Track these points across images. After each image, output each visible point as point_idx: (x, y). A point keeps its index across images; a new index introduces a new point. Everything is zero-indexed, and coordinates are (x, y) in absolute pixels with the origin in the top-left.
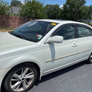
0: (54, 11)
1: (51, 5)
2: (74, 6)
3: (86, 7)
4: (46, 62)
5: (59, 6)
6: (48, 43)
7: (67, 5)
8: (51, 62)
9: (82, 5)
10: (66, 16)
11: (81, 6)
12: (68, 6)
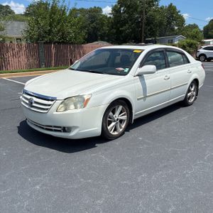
0: (92, 22)
1: (83, 9)
2: (136, 10)
3: (161, 8)
4: (138, 99)
5: (101, 9)
6: (138, 75)
7: (120, 8)
8: (142, 100)
9: (154, 5)
10: (121, 32)
11: (150, 6)
12: (122, 9)
